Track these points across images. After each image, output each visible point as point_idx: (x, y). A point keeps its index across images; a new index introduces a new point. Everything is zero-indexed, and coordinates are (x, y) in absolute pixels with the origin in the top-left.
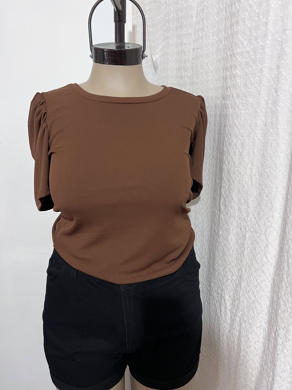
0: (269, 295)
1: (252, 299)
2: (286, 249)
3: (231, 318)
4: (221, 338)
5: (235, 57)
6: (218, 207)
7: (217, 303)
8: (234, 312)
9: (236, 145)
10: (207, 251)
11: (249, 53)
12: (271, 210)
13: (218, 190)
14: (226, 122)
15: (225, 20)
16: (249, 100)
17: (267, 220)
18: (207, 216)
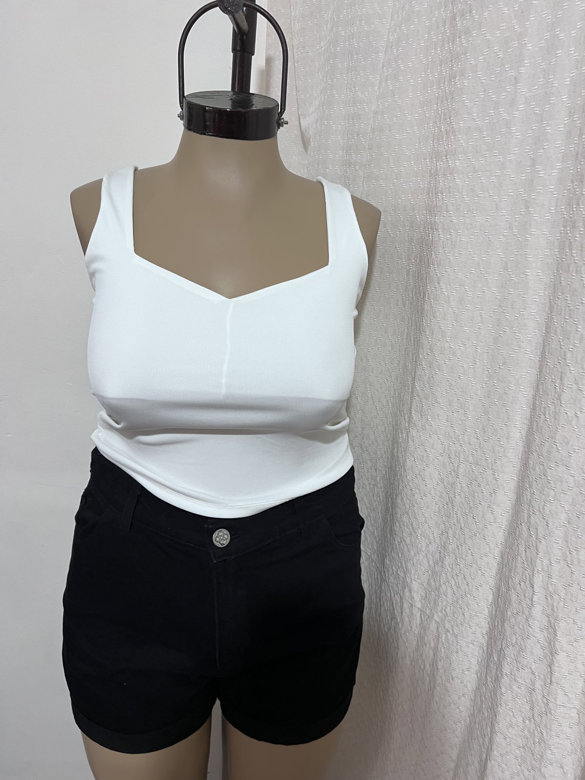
0: (493, 583)
1: (463, 588)
2: (527, 499)
3: (421, 625)
4: (400, 660)
5: (455, 136)
6: (407, 415)
7: (394, 596)
8: (428, 612)
9: (449, 300)
10: (381, 499)
11: (481, 132)
12: (506, 424)
13: (410, 383)
14: (432, 256)
15: (441, 65)
16: (477, 218)
17: (497, 442)
18: (386, 432)
